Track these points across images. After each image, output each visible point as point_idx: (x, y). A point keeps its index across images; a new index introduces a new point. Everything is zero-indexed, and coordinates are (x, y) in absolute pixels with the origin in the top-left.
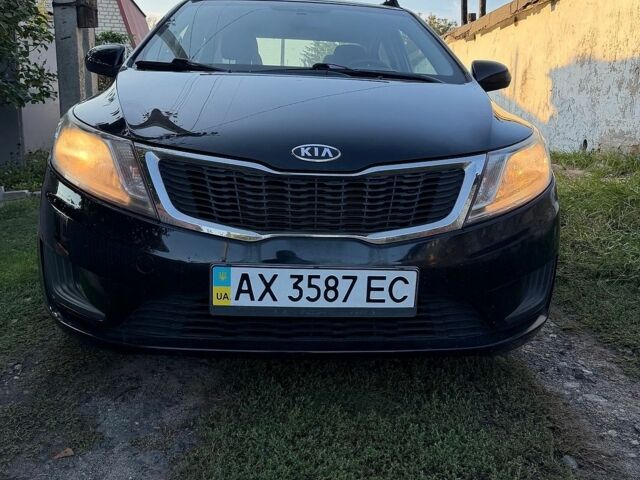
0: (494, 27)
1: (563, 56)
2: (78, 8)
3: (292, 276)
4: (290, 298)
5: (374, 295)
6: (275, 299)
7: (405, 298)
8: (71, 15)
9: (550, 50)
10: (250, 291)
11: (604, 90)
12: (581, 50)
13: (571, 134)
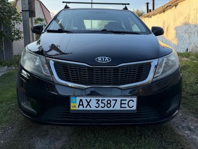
0: (157, 14)
1: (180, 22)
2: (29, 11)
3: (96, 100)
4: (96, 107)
5: (123, 106)
6: (91, 107)
7: (133, 106)
8: (27, 14)
9: (175, 20)
10: (83, 105)
11: (193, 33)
12: (185, 21)
13: (183, 47)
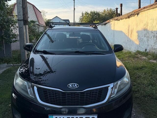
1: (140, 28)
2: (24, 21)
8: (22, 22)
9: (137, 25)
11: (150, 37)
12: (144, 27)
13: (143, 47)
